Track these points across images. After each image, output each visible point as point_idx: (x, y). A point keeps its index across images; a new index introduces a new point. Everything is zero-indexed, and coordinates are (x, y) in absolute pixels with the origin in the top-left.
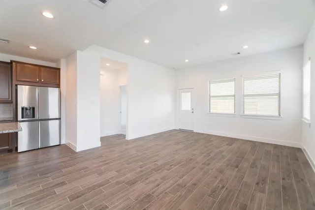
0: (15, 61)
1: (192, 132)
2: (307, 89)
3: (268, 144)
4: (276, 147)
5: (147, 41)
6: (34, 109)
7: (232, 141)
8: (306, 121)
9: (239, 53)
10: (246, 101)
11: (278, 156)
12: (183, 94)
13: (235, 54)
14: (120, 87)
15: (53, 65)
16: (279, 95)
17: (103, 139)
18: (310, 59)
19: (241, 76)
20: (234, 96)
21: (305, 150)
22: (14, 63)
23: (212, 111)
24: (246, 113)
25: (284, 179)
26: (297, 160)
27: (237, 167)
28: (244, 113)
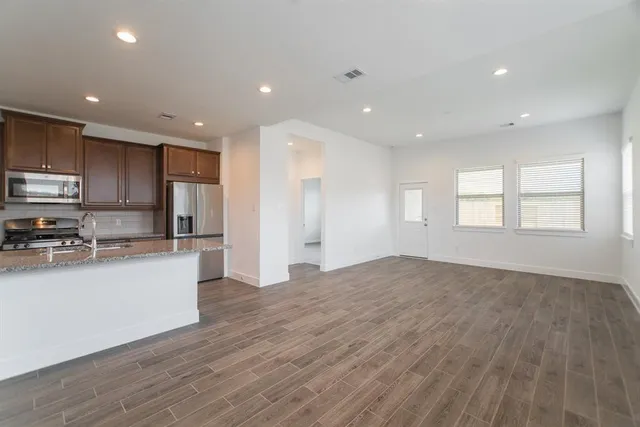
0: (167, 145)
1: (424, 261)
2: (628, 186)
3: (564, 278)
4: (578, 282)
5: (367, 110)
6: (190, 218)
7: (500, 274)
8: (627, 238)
9: (512, 124)
10: (523, 203)
11: (583, 295)
12: (407, 192)
13: (505, 125)
14: (303, 181)
15: (203, 146)
16: (582, 194)
17: (292, 268)
18: (631, 139)
19: (515, 162)
20: (502, 195)
21: (627, 287)
22: (165, 148)
23: (462, 222)
24: (524, 225)
25: (592, 319)
26: (613, 298)
27: (520, 306)
28: (520, 225)
